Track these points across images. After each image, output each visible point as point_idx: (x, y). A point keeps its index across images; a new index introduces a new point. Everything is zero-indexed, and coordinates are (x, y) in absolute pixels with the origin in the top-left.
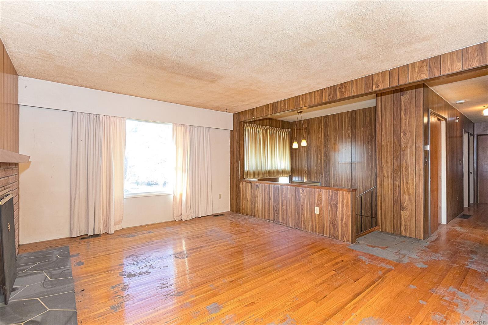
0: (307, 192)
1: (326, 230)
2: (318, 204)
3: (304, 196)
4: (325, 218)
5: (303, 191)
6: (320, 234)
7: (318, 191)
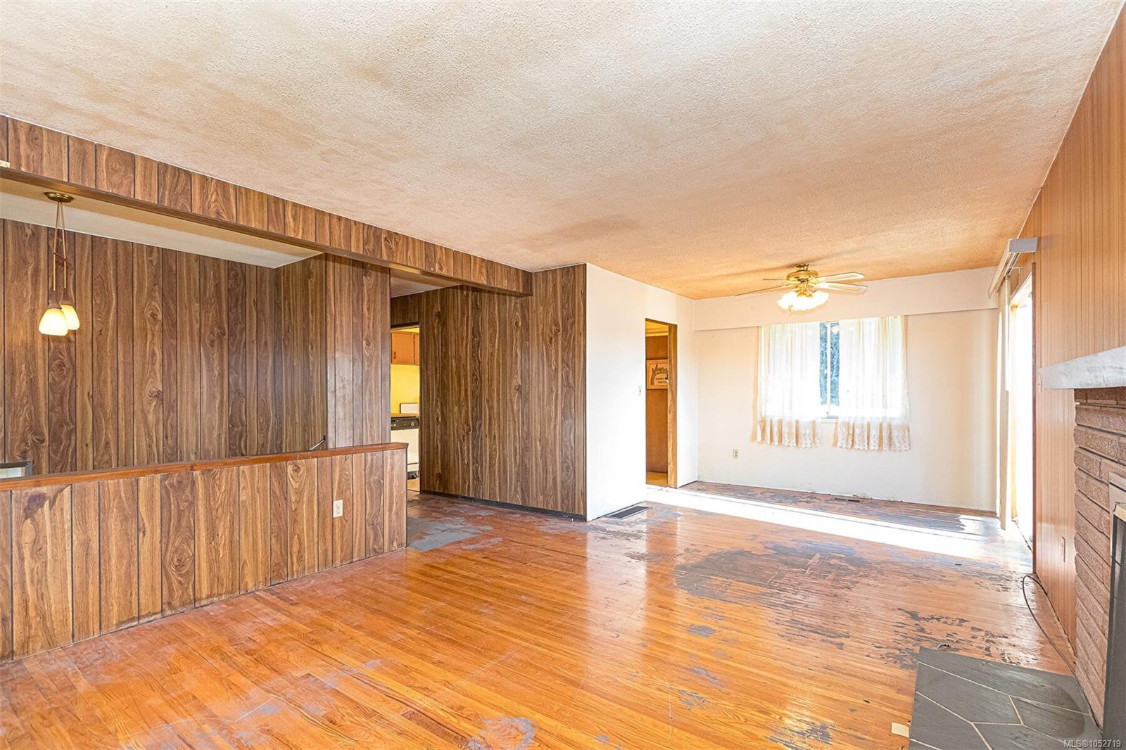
0: (309, 470)
1: (360, 544)
2: (340, 491)
3: (300, 485)
4: (357, 519)
5: (297, 469)
6: (344, 563)
7: (340, 462)
